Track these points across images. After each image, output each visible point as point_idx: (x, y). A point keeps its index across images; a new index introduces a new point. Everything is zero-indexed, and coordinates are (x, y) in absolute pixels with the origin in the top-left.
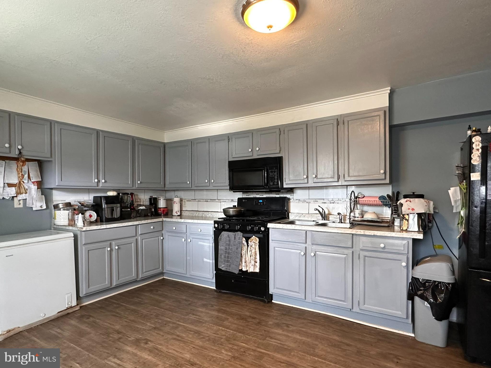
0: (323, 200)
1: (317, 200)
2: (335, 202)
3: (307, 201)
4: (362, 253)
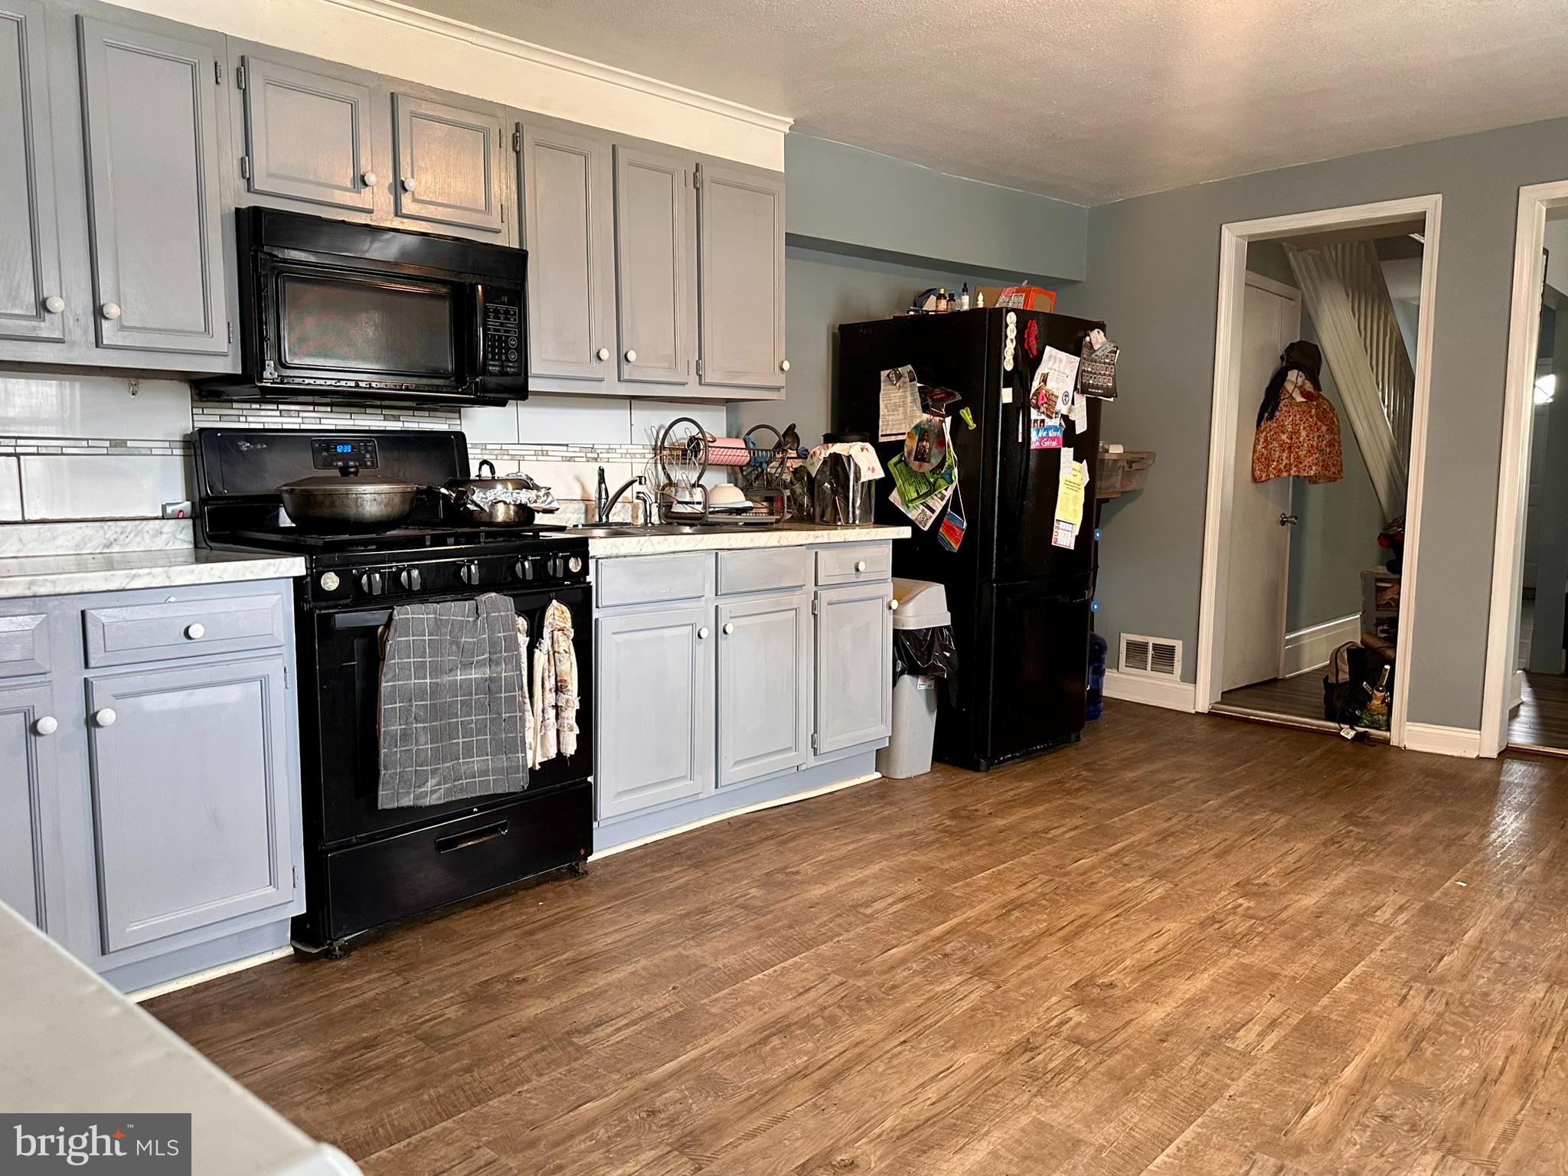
0: (565, 448)
1: (545, 448)
2: (600, 455)
3: (511, 452)
4: (825, 596)
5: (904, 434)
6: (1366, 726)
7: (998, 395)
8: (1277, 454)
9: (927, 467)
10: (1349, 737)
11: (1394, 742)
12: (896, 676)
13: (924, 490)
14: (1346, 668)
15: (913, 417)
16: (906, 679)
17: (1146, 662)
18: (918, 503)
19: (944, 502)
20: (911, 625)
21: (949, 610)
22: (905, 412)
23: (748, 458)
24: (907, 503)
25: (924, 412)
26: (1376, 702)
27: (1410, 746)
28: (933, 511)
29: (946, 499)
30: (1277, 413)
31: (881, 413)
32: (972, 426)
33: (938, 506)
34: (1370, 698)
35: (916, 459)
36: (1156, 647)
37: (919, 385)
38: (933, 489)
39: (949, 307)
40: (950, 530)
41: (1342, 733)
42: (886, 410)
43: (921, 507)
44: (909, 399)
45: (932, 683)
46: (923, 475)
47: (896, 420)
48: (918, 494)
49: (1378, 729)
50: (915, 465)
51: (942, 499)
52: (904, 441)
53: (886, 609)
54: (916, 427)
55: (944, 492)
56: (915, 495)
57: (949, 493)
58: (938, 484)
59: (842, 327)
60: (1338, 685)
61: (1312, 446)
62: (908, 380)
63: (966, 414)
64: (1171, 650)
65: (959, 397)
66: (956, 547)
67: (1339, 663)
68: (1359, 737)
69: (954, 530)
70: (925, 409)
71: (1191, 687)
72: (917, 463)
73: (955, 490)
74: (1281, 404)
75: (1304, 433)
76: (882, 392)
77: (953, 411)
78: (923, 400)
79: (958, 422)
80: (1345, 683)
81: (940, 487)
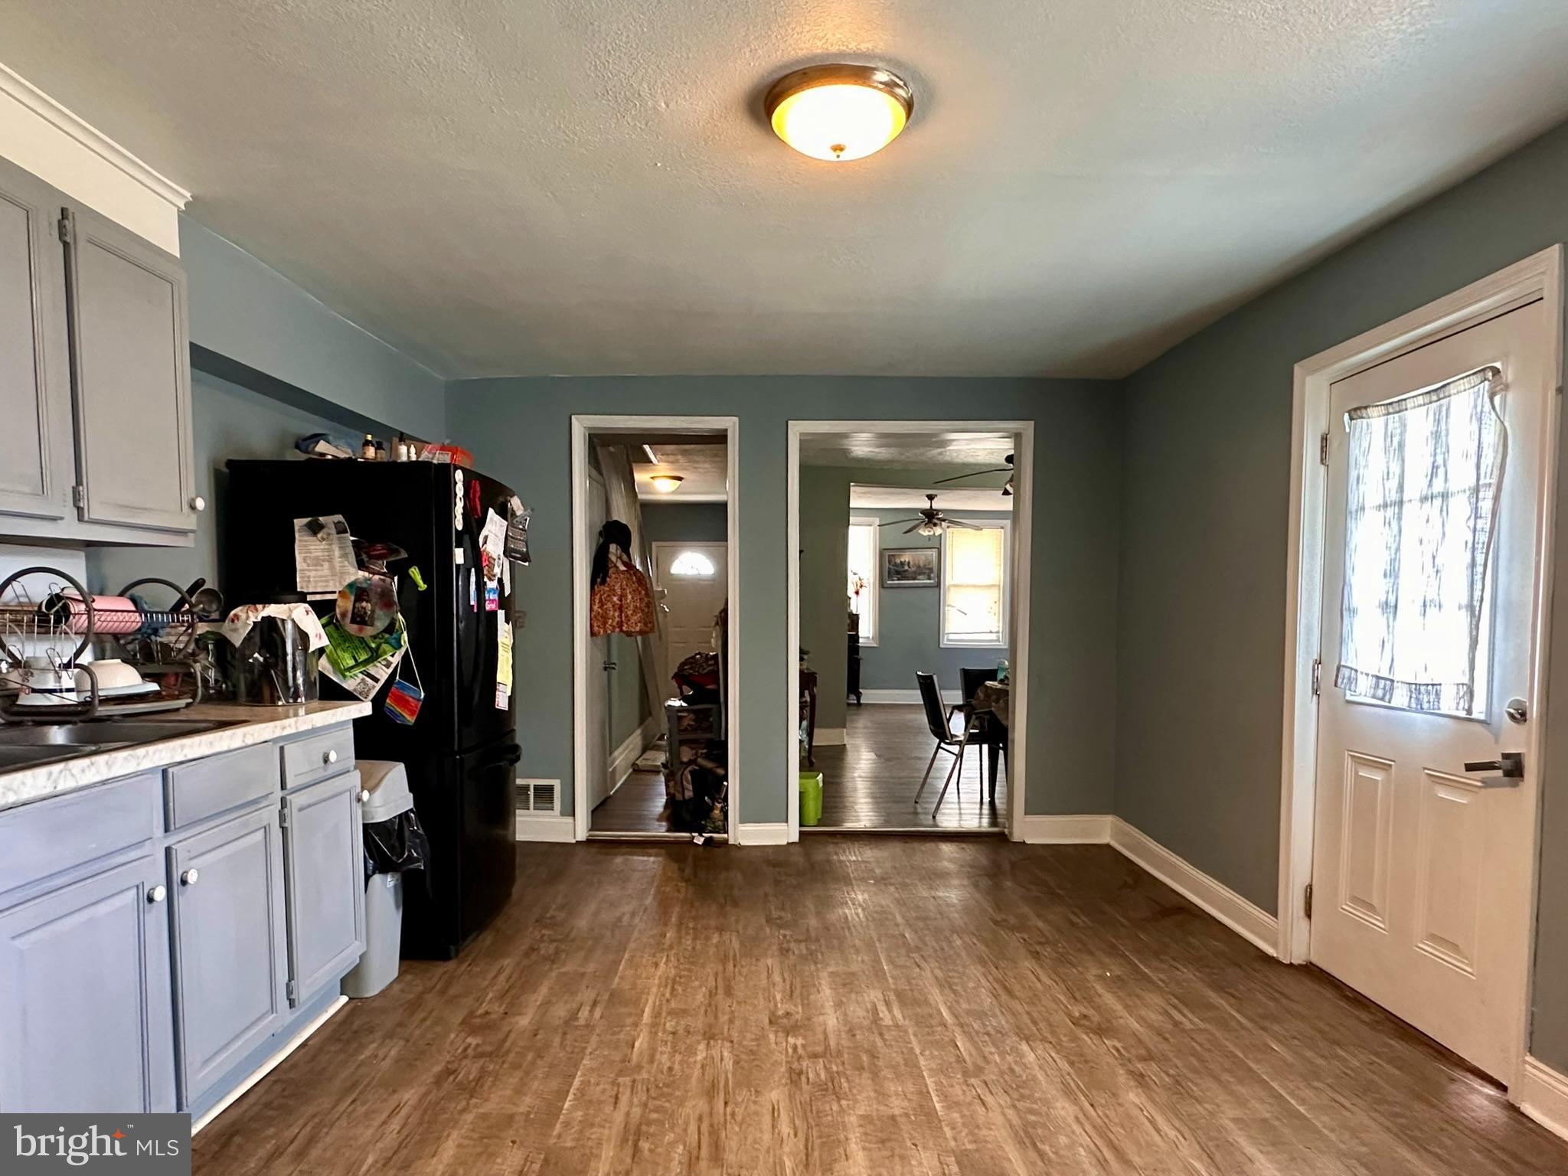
4: (296, 800)
5: (334, 592)
6: (710, 832)
7: (450, 556)
8: (611, 613)
9: (369, 631)
10: (700, 843)
11: (731, 842)
12: (367, 878)
13: (363, 657)
14: (690, 787)
15: (343, 574)
16: (377, 878)
17: (528, 801)
18: (357, 671)
19: (390, 671)
20: (381, 816)
21: (411, 790)
22: (332, 568)
23: (140, 624)
24: (343, 672)
25: (360, 569)
26: (717, 812)
27: (744, 842)
28: (376, 680)
29: (393, 666)
30: (608, 579)
31: (298, 567)
32: (423, 586)
33: (383, 674)
34: (712, 809)
35: (353, 621)
36: (536, 788)
37: (352, 538)
38: (375, 656)
39: (379, 456)
40: (402, 701)
41: (695, 841)
42: (305, 566)
43: (361, 676)
44: (337, 553)
45: (398, 876)
46: (362, 640)
47: (321, 576)
48: (356, 660)
49: (718, 833)
50: (352, 629)
51: (388, 666)
52: (335, 601)
53: (354, 803)
54: (350, 585)
55: (390, 658)
56: (352, 663)
57: (396, 660)
58: (381, 648)
59: (230, 463)
60: (685, 801)
61: (636, 607)
62: (333, 531)
63: (415, 573)
64: (550, 789)
65: (404, 555)
66: (411, 720)
67: (685, 783)
68: (708, 841)
69: (408, 701)
70: (361, 565)
71: (570, 820)
72: (355, 626)
73: (406, 657)
74: (610, 572)
75: (630, 597)
76: (297, 542)
77: (398, 569)
78: (358, 555)
79: (406, 581)
80: (691, 799)
81: (385, 653)
